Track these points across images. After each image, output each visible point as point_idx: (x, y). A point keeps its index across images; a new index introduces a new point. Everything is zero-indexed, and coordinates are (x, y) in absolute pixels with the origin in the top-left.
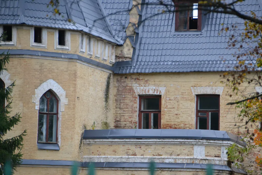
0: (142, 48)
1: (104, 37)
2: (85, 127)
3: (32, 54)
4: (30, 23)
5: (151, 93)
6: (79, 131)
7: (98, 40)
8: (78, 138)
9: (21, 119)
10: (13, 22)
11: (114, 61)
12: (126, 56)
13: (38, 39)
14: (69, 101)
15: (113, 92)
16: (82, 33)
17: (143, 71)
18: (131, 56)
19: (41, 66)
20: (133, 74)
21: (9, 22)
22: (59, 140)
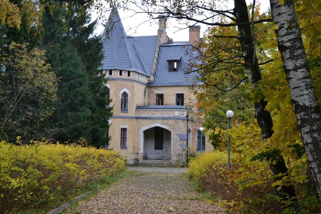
0: (157, 78)
1: (144, 74)
2: (137, 105)
3: (119, 79)
4: (118, 69)
5: (160, 93)
6: (135, 106)
7: (142, 75)
8: (135, 108)
9: (113, 100)
10: (113, 69)
11: (147, 82)
12: (152, 80)
13: (121, 74)
14: (131, 96)
15: (147, 93)
16: (136, 72)
17: (157, 86)
18: (153, 80)
19: (122, 84)
20: (154, 86)
21: (111, 69)
22: (128, 109)
